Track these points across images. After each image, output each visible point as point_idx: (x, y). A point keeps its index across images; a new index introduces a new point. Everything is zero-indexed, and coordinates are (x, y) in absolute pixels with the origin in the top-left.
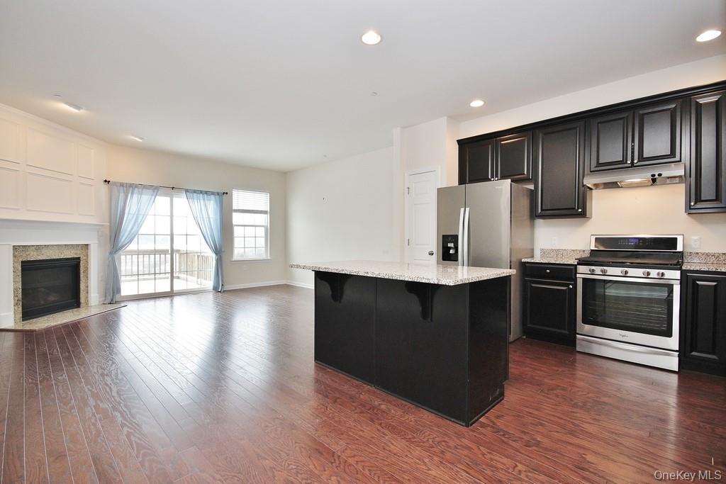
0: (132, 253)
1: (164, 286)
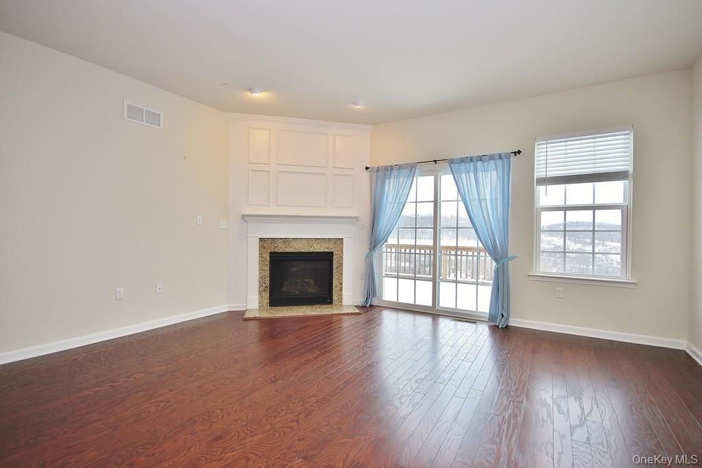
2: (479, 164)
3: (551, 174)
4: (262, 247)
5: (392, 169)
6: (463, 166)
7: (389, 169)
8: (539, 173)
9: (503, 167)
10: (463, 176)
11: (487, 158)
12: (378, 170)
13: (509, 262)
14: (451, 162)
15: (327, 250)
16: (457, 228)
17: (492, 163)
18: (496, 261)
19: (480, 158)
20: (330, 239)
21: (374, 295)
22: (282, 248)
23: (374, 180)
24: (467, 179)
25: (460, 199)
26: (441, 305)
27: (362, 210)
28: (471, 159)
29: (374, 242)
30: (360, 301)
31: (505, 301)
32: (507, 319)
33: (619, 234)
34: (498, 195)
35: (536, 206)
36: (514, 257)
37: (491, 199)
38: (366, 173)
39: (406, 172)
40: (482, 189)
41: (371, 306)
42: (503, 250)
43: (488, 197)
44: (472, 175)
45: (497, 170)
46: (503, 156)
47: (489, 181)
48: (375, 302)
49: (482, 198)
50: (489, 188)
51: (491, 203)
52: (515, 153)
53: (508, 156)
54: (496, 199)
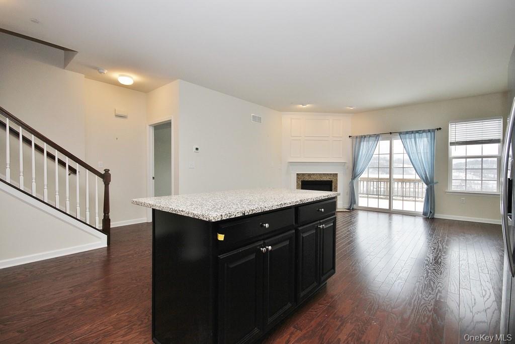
0: (364, 180)
1: (384, 204)
2: (417, 135)
3: (458, 140)
4: (298, 178)
5: (365, 137)
6: (407, 135)
7: (363, 137)
8: (451, 139)
9: (431, 136)
10: (408, 140)
11: (422, 132)
12: (357, 137)
13: (435, 185)
14: (400, 133)
15: (329, 180)
16: (403, 168)
17: (424, 134)
18: (427, 184)
19: (417, 132)
20: (331, 174)
21: (355, 203)
22: (307, 179)
23: (354, 143)
24: (410, 141)
25: (405, 152)
26: (393, 208)
27: (347, 159)
28: (412, 132)
29: (354, 175)
30: (347, 206)
31: (432, 205)
32: (434, 214)
33: (496, 171)
34: (428, 151)
35: (450, 156)
36: (437, 183)
37: (424, 153)
38: (350, 140)
39: (374, 138)
40: (418, 147)
41: (353, 209)
42: (430, 178)
43: (422, 151)
44: (413, 140)
45: (427, 137)
46: (431, 131)
47: (423, 144)
48: (355, 206)
49: (419, 151)
50: (423, 147)
51: (424, 155)
52: (438, 129)
53: (433, 131)
54: (427, 153)
